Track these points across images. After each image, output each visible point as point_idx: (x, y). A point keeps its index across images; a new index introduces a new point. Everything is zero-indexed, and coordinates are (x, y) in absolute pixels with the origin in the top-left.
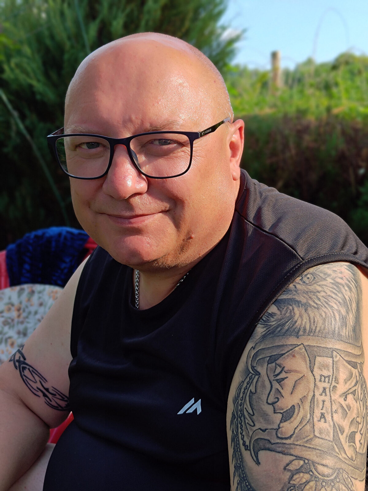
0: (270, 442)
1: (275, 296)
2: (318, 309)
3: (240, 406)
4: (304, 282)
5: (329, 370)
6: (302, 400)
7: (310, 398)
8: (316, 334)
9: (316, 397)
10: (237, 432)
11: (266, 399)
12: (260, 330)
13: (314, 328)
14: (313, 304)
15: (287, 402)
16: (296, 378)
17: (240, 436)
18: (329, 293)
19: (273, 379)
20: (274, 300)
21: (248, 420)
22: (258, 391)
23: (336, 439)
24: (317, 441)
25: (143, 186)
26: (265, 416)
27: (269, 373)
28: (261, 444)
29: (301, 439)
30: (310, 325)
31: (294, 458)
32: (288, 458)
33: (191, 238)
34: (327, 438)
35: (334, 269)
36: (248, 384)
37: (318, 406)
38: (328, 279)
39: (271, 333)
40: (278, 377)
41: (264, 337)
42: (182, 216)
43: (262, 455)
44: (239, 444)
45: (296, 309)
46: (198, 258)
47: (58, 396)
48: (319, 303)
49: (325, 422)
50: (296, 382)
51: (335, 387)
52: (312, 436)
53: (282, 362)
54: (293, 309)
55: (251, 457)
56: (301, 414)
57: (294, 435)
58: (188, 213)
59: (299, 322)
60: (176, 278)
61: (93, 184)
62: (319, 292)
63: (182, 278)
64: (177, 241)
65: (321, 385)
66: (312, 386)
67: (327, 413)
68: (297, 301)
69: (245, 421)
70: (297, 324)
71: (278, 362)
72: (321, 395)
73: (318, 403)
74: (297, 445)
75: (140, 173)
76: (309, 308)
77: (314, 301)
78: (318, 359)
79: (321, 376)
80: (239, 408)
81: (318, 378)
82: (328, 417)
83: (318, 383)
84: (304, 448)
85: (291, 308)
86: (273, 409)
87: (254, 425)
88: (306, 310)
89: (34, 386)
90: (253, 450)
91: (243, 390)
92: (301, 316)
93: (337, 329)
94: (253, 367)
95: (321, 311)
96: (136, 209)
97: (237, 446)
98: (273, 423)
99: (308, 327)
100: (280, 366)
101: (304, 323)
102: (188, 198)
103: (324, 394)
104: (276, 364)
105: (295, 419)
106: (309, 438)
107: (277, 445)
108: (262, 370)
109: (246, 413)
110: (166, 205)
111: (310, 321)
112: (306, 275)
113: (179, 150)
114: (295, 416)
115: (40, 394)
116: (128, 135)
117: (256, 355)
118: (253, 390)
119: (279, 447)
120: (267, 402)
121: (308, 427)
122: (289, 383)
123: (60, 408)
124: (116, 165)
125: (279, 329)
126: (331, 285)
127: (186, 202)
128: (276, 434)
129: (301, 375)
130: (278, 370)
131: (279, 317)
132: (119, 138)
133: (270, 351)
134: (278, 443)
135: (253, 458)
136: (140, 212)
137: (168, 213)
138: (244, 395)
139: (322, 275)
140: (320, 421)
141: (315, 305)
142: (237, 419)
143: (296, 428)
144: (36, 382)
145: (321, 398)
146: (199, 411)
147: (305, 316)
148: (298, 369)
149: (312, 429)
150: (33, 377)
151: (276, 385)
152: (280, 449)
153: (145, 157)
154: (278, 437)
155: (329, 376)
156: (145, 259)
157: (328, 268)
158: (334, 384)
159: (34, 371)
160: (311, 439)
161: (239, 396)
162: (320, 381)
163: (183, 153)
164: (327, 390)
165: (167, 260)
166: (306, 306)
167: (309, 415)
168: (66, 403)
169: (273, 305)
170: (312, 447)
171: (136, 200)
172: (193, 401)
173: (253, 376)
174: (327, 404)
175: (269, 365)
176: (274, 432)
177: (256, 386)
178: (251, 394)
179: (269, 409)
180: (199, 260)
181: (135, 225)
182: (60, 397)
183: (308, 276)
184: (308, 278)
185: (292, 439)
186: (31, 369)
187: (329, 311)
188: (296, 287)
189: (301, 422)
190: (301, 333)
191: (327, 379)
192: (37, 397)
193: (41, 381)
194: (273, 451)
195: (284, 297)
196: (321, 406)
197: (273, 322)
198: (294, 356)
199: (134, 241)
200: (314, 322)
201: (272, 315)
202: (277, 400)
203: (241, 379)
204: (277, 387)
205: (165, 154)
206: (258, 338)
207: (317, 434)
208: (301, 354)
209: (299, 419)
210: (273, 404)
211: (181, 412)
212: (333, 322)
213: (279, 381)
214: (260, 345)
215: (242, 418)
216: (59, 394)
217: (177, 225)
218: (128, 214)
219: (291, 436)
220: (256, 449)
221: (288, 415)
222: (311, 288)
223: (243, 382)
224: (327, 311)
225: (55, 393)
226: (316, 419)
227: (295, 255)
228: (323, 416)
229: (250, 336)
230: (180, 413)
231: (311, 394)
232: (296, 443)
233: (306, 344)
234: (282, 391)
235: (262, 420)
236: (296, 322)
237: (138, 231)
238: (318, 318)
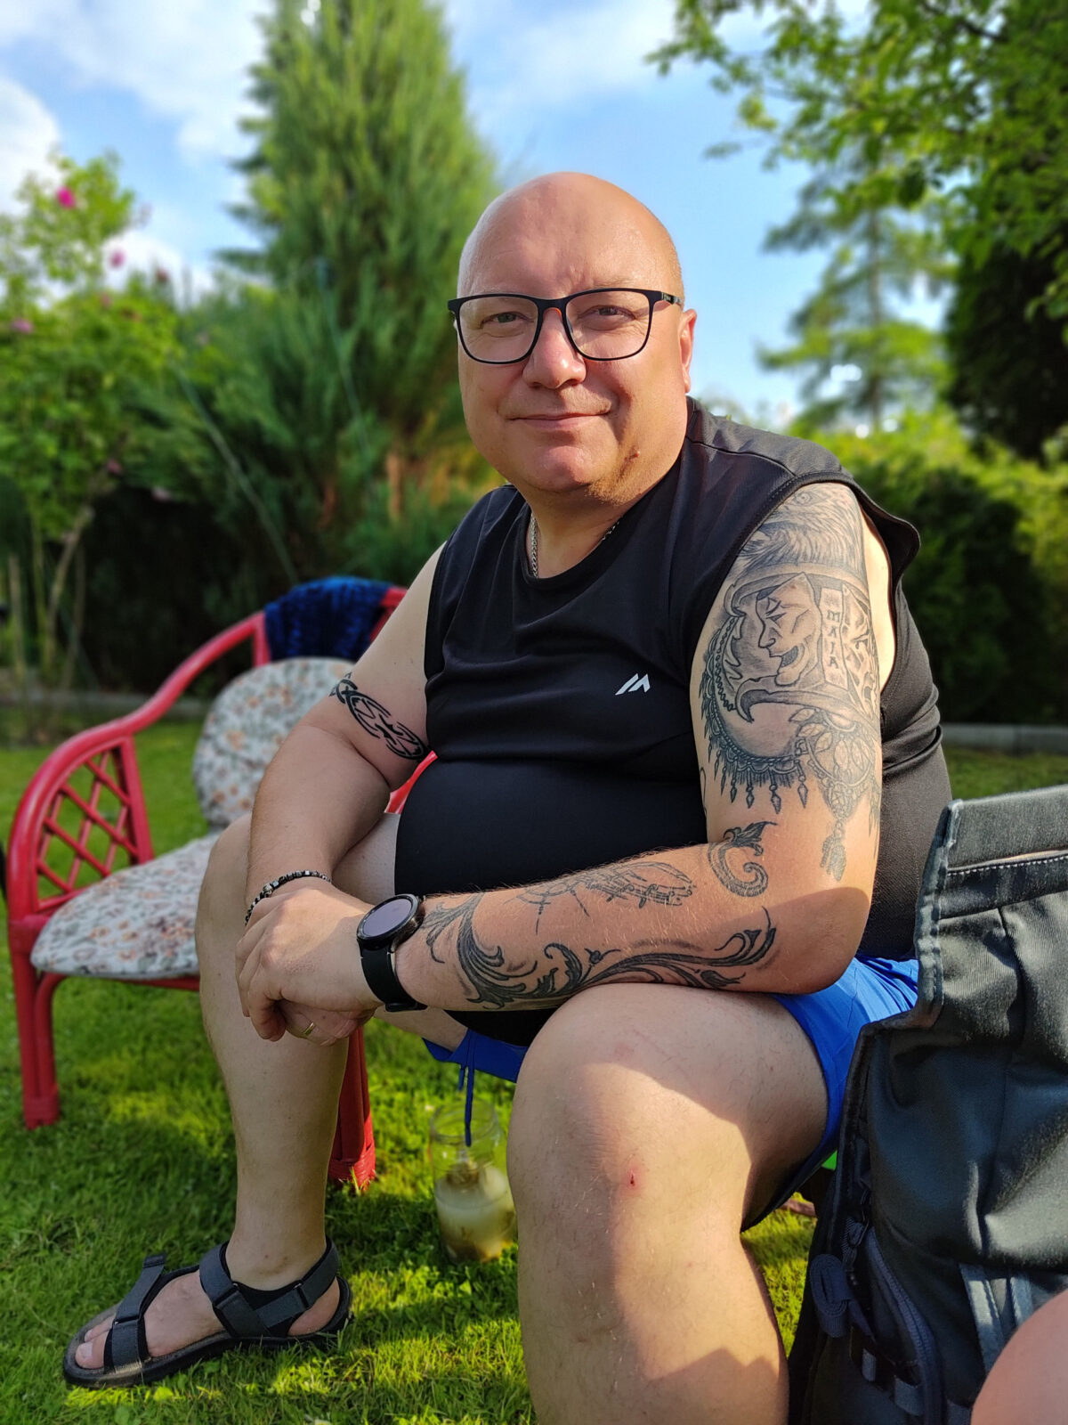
0: (767, 693)
1: (761, 519)
2: (820, 532)
3: (717, 659)
4: (798, 502)
5: (838, 606)
6: (807, 639)
7: (816, 638)
8: (820, 561)
9: (824, 637)
10: (713, 695)
11: (757, 642)
12: (741, 563)
13: (817, 554)
14: (813, 527)
15: (787, 642)
16: (797, 614)
17: (718, 697)
18: (831, 516)
19: (765, 616)
20: (759, 525)
21: (731, 673)
22: (744, 635)
23: (851, 689)
24: (829, 688)
25: (579, 370)
26: (757, 663)
27: (758, 611)
28: (754, 697)
29: (808, 685)
30: (812, 550)
31: (802, 707)
32: (793, 708)
33: (635, 456)
34: (841, 685)
35: (834, 490)
36: (727, 630)
37: (827, 650)
38: (828, 500)
39: (760, 563)
40: (773, 614)
41: (748, 570)
42: (628, 420)
43: (756, 710)
44: (717, 708)
45: (791, 533)
46: (637, 496)
47: (405, 736)
48: (820, 525)
49: (837, 667)
50: (797, 618)
51: (845, 628)
52: (822, 681)
53: (777, 596)
54: (788, 533)
55: (738, 717)
56: (807, 656)
57: (800, 681)
58: (637, 415)
59: (797, 547)
60: (603, 528)
61: (507, 372)
62: (819, 514)
63: (611, 529)
64: (617, 459)
65: (830, 624)
66: (818, 623)
67: (838, 657)
68: (791, 524)
69: (726, 677)
70: (794, 549)
71: (771, 596)
72: (830, 635)
73: (826, 645)
74: (804, 692)
75: (576, 350)
76: (808, 531)
77: (814, 524)
78: (825, 591)
79: (829, 612)
80: (715, 662)
81: (825, 614)
82: (840, 663)
83: (825, 620)
84: (814, 696)
85: (784, 531)
86: (768, 653)
87: (742, 677)
88: (805, 533)
89: (371, 723)
90: (742, 707)
91: (720, 640)
92: (799, 540)
93: (845, 558)
94: (734, 609)
95: (824, 535)
96: (567, 404)
97: (713, 711)
98: (769, 669)
99: (809, 552)
100: (775, 601)
101: (803, 548)
102: (636, 393)
103: (833, 635)
104: (769, 599)
105: (799, 662)
106: (818, 684)
107: (778, 694)
108: (749, 609)
109: (726, 666)
110: (605, 403)
111: (812, 547)
112: (800, 494)
113: (629, 323)
114: (798, 659)
115: (380, 733)
116: (562, 295)
117: (738, 593)
118: (738, 636)
119: (780, 696)
120: (759, 646)
121: (817, 672)
122: (789, 619)
123: (407, 755)
124: (547, 338)
125: (770, 557)
126: (833, 508)
127: (633, 399)
128: (775, 682)
129: (804, 610)
130: (773, 605)
131: (770, 544)
132: (554, 298)
133: (759, 584)
134: (778, 692)
135: (742, 716)
136: (573, 410)
137: (607, 417)
138: (723, 645)
139: (820, 495)
140: (830, 665)
141: (816, 528)
142: (713, 679)
143: (801, 673)
144: (374, 717)
145: (831, 639)
146: (647, 687)
147: (804, 540)
148: (799, 603)
149: (822, 674)
150: (370, 710)
151: (770, 624)
152: (781, 699)
153: (583, 332)
154: (778, 685)
155: (838, 614)
156: (576, 480)
157: (827, 488)
158: (844, 624)
159: (370, 702)
160: (822, 685)
161: (714, 649)
162: (828, 617)
163: (632, 328)
164: (837, 630)
165: (600, 489)
166: (805, 529)
167: (816, 659)
168: (416, 747)
169: (758, 532)
170: (823, 693)
171: (569, 393)
172: (636, 677)
173: (736, 619)
174: (837, 647)
175: (759, 602)
176: (772, 680)
177: (741, 630)
178: (734, 641)
179: (762, 654)
180: (638, 499)
181: (564, 429)
182: (409, 739)
183: (803, 495)
184: (803, 498)
185: (797, 685)
186: (366, 700)
187: (833, 536)
188: (787, 508)
189: (807, 666)
190: (800, 559)
191: (836, 617)
192: (377, 739)
193: (383, 716)
194: (773, 702)
195: (772, 521)
196: (830, 650)
197: (760, 551)
198: (793, 587)
199: (562, 453)
200: (816, 547)
201: (758, 543)
202: (773, 641)
203: (716, 628)
204: (771, 626)
205: (609, 328)
206: (739, 573)
207: (828, 679)
208: (802, 584)
209: (804, 662)
210: (767, 647)
211: (621, 691)
212: (840, 550)
213: (775, 619)
214: (743, 581)
215: (721, 674)
216: (407, 734)
217: (619, 434)
218: (556, 412)
219: (795, 682)
220: (746, 705)
221: (789, 658)
222: (808, 509)
223: (720, 630)
224: (832, 536)
225: (401, 731)
226: (825, 664)
227: (784, 471)
228: (833, 661)
229: (728, 573)
230: (617, 694)
231: (817, 634)
232: (803, 690)
233: (808, 572)
234: (779, 630)
235: (752, 668)
236: (793, 547)
237: (568, 439)
238: (820, 542)
